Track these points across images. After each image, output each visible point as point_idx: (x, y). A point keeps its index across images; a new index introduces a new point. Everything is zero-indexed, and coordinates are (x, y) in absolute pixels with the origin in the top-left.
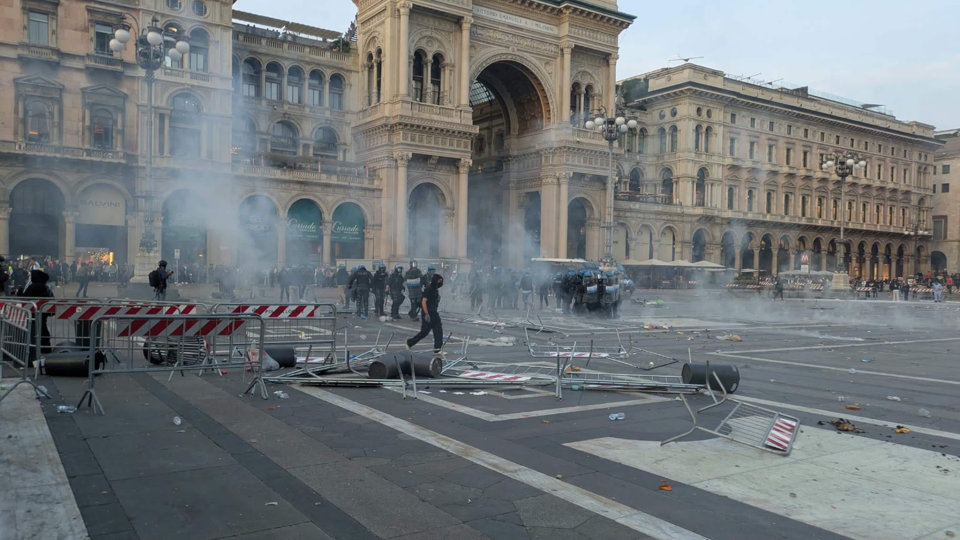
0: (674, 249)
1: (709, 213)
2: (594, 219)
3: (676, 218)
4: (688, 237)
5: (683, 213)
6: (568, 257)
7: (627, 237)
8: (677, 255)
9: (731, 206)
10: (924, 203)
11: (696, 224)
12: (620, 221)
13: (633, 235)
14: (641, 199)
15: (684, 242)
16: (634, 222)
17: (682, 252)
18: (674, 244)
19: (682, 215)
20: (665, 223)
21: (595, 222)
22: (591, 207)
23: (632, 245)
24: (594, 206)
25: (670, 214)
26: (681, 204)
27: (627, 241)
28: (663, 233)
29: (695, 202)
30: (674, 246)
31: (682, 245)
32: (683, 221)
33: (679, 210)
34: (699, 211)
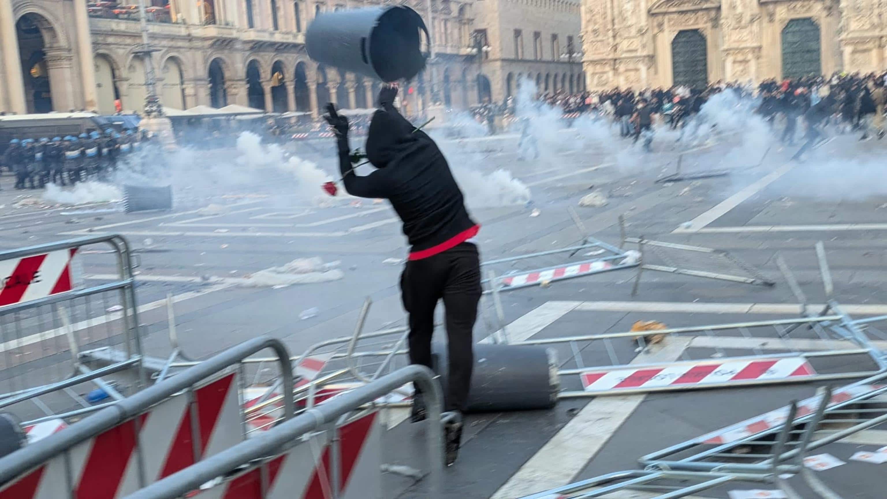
0: (183, 90)
1: (226, 34)
2: (60, 49)
3: (180, 44)
4: (202, 71)
5: (189, 35)
6: (29, 112)
7: (114, 76)
8: (189, 100)
9: (251, 25)
10: (464, 15)
11: (210, 51)
12: (101, 51)
13: (123, 72)
14: (121, 16)
15: (196, 80)
16: (121, 51)
17: (195, 95)
18: (182, 83)
19: (189, 38)
20: (167, 52)
21: (64, 54)
22: (51, 29)
23: (123, 87)
24: (57, 27)
25: (173, 38)
26: (184, 22)
27: (114, 83)
28: (165, 67)
29: (203, 19)
30: (184, 86)
31: (196, 85)
32: (191, 48)
33: (183, 31)
34: (212, 31)
